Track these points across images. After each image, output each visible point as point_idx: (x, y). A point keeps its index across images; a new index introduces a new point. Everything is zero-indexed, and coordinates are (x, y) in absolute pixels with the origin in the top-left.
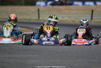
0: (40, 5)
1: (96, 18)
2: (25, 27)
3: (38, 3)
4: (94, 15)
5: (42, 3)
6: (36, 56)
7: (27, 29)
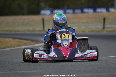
0: (45, 14)
1: (108, 26)
2: (28, 40)
3: (43, 12)
5: (47, 12)
6: (41, 71)
7: (30, 41)
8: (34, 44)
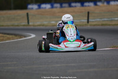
3: (30, 6)
4: (90, 18)
7: (13, 36)
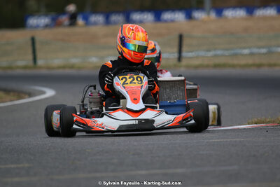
3: (32, 21)
5: (43, 20)
8: (11, 101)
